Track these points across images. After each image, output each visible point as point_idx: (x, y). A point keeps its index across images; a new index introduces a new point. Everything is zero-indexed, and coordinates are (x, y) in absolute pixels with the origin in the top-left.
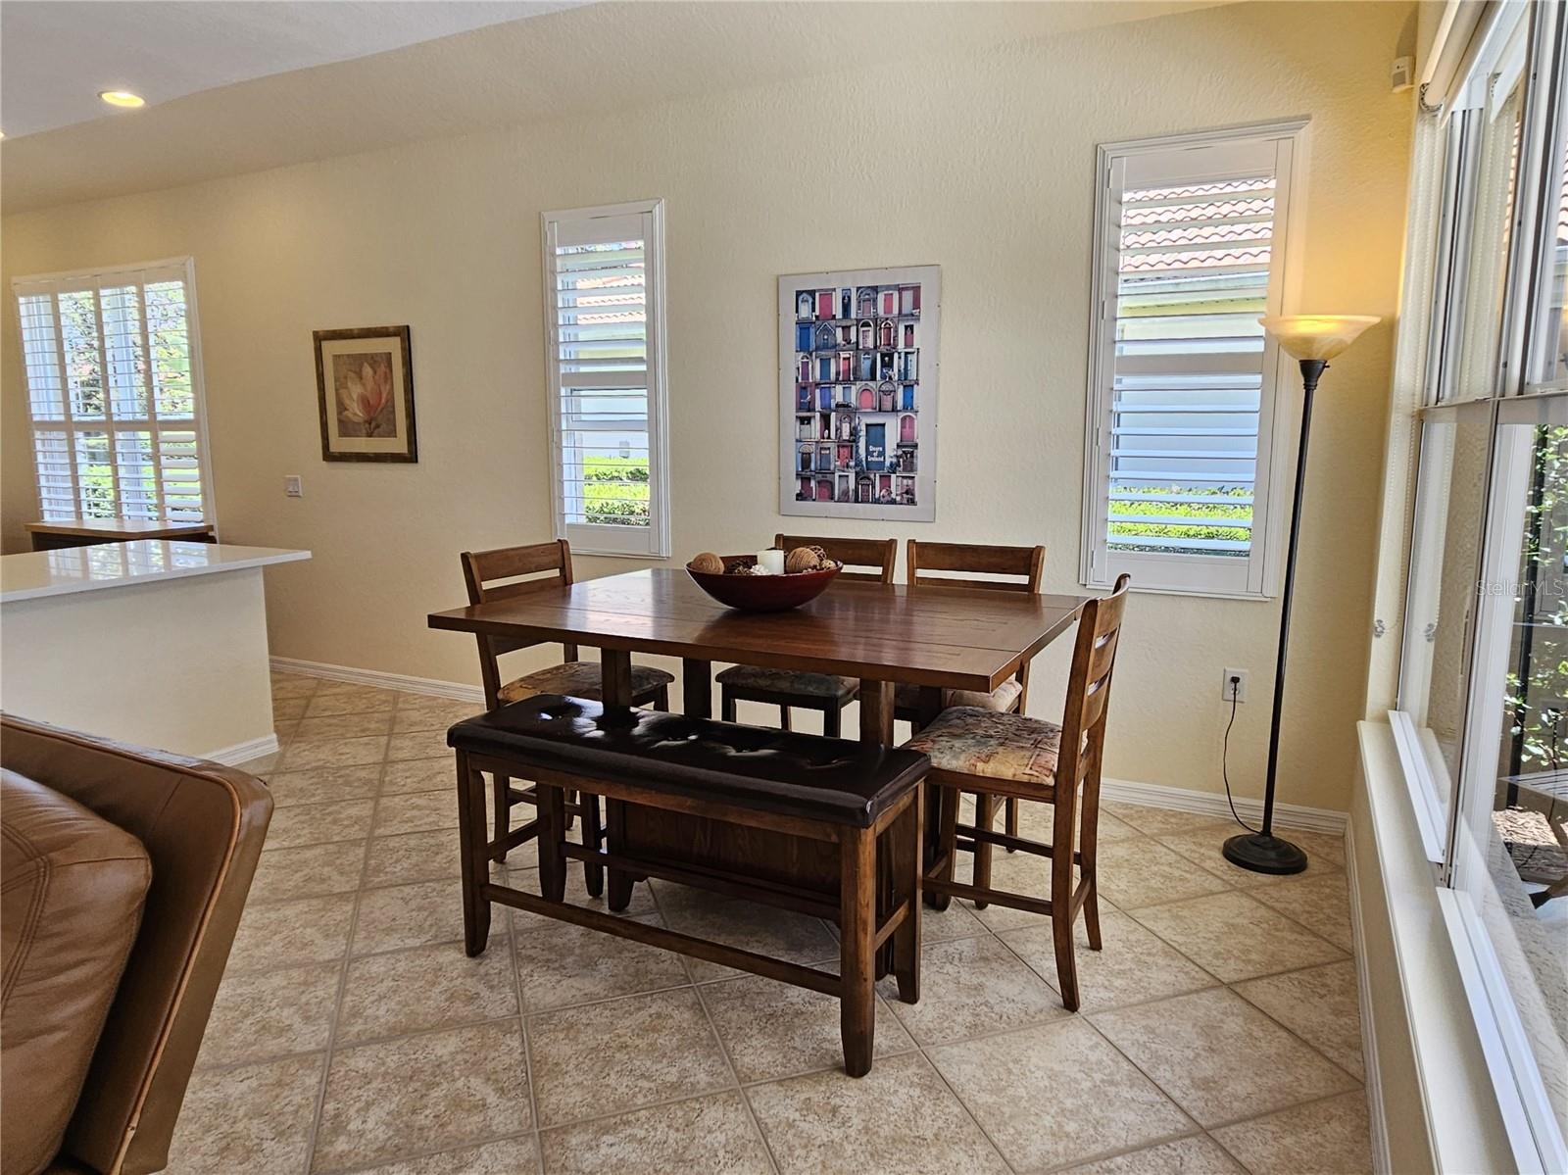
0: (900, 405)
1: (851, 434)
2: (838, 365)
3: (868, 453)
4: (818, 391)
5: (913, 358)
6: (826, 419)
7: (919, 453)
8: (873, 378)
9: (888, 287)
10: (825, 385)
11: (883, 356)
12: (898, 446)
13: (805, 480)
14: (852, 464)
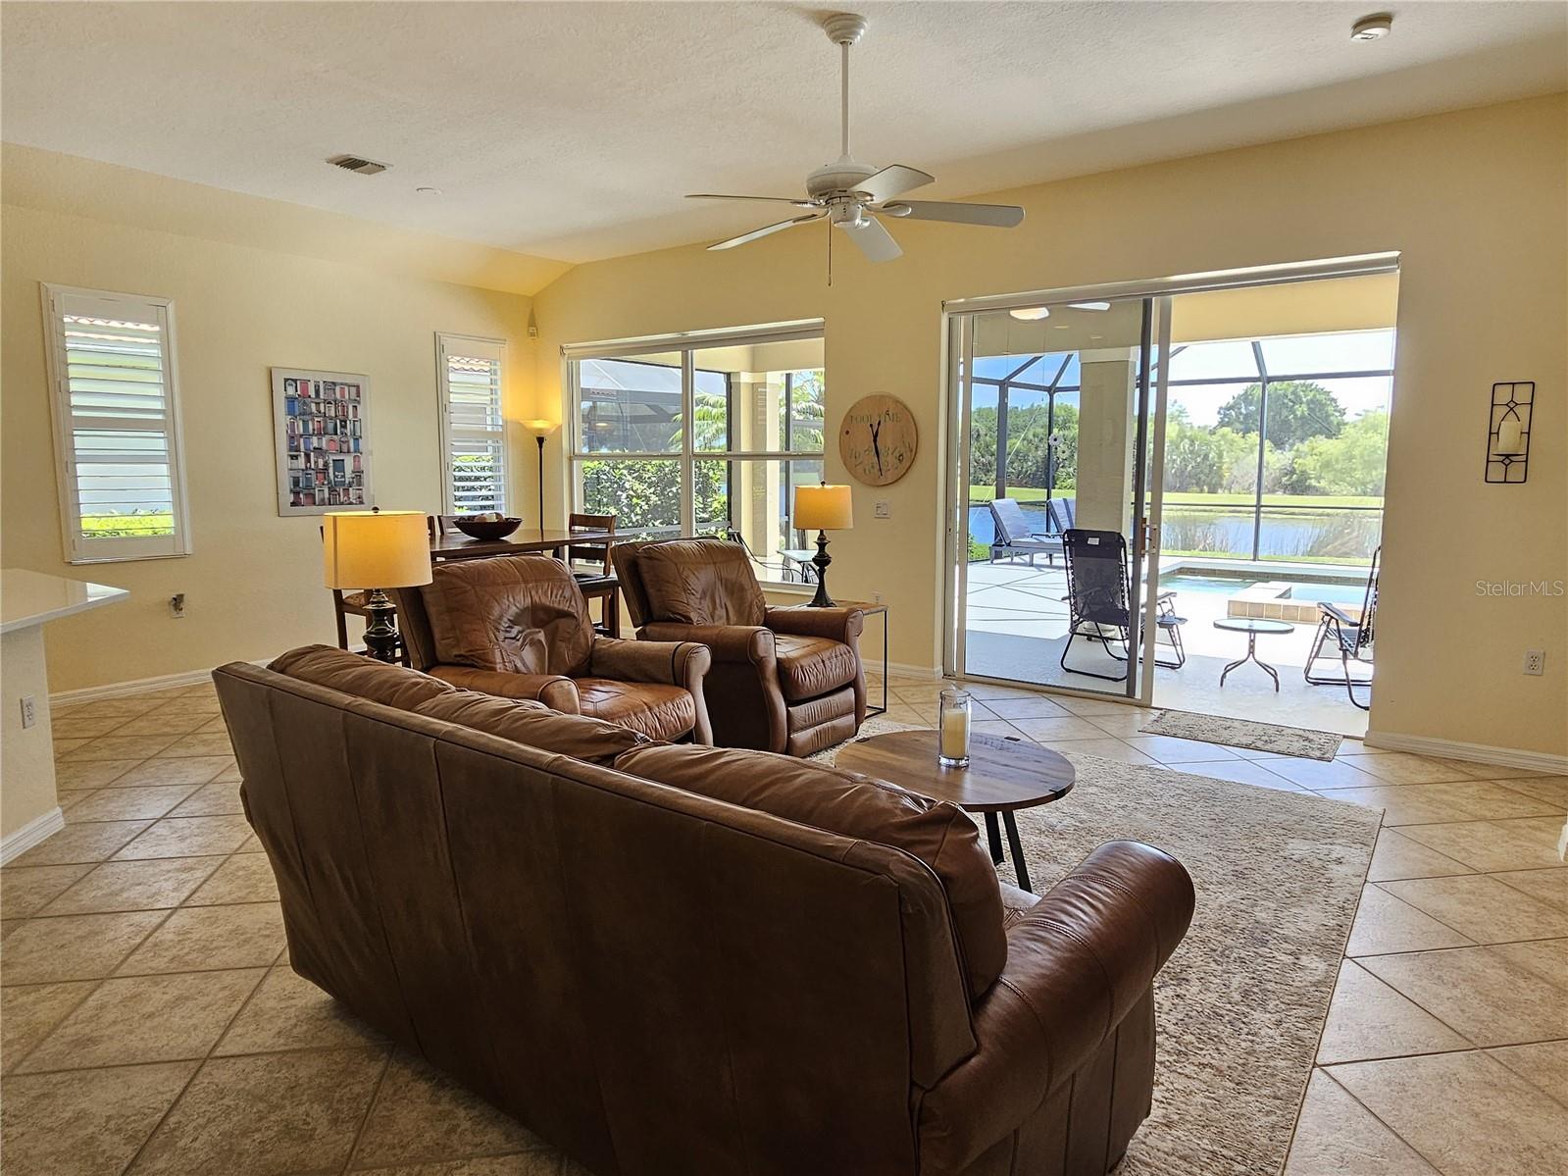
0: (352, 450)
1: (324, 465)
2: (313, 425)
3: (336, 476)
4: (302, 440)
5: (357, 424)
6: (307, 456)
7: (364, 476)
8: (336, 434)
9: (342, 384)
10: (306, 435)
11: (341, 421)
12: (353, 472)
13: (296, 494)
14: (326, 483)
